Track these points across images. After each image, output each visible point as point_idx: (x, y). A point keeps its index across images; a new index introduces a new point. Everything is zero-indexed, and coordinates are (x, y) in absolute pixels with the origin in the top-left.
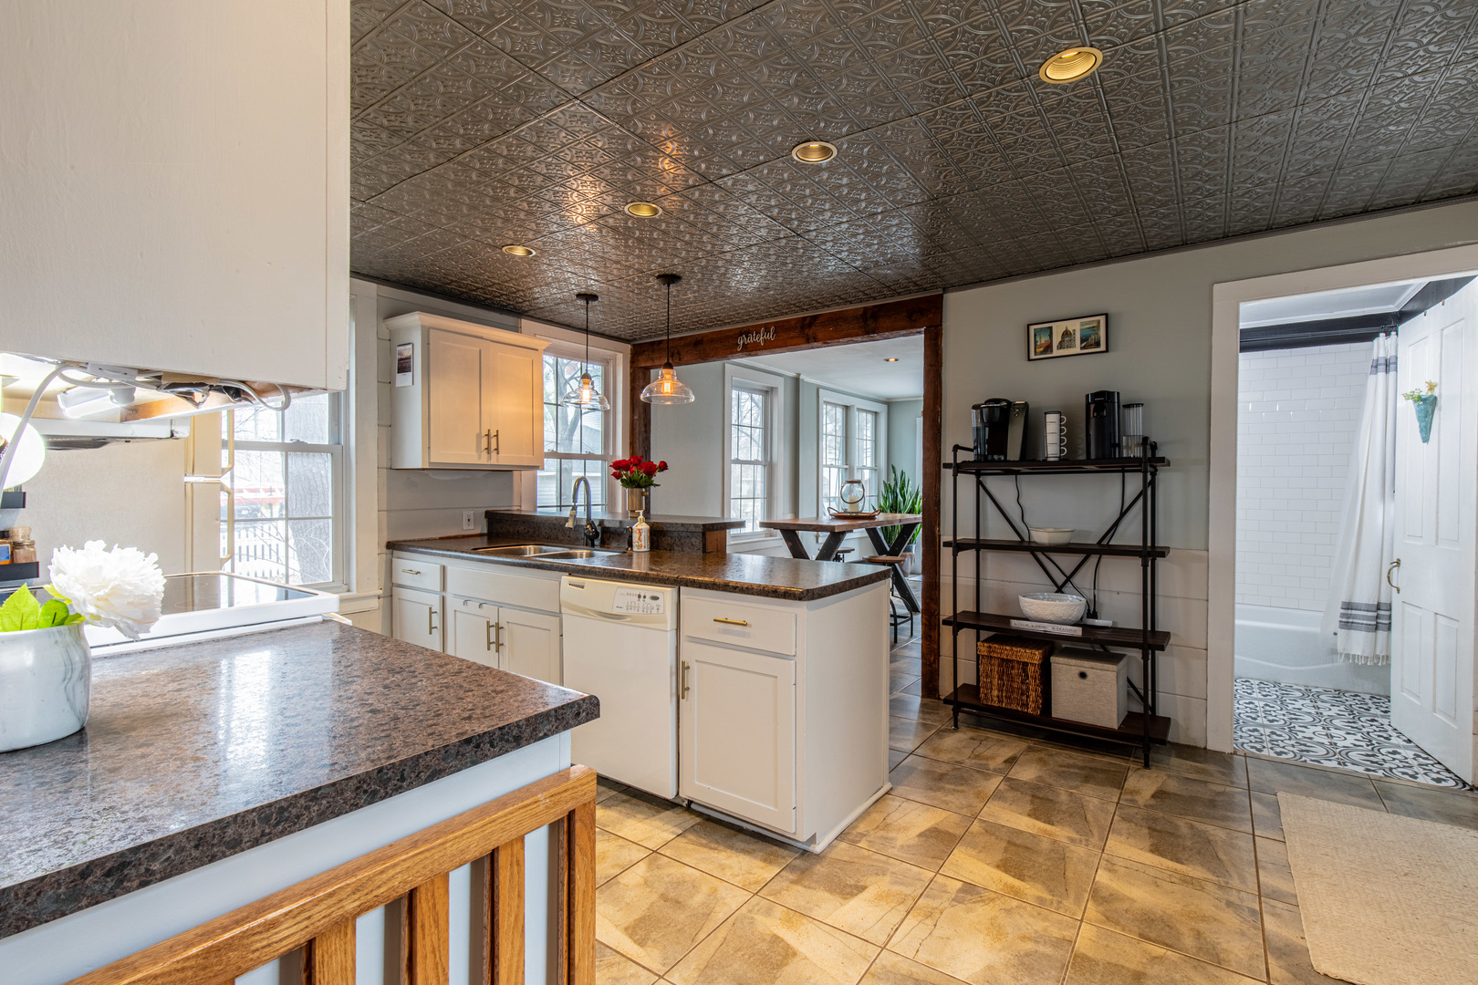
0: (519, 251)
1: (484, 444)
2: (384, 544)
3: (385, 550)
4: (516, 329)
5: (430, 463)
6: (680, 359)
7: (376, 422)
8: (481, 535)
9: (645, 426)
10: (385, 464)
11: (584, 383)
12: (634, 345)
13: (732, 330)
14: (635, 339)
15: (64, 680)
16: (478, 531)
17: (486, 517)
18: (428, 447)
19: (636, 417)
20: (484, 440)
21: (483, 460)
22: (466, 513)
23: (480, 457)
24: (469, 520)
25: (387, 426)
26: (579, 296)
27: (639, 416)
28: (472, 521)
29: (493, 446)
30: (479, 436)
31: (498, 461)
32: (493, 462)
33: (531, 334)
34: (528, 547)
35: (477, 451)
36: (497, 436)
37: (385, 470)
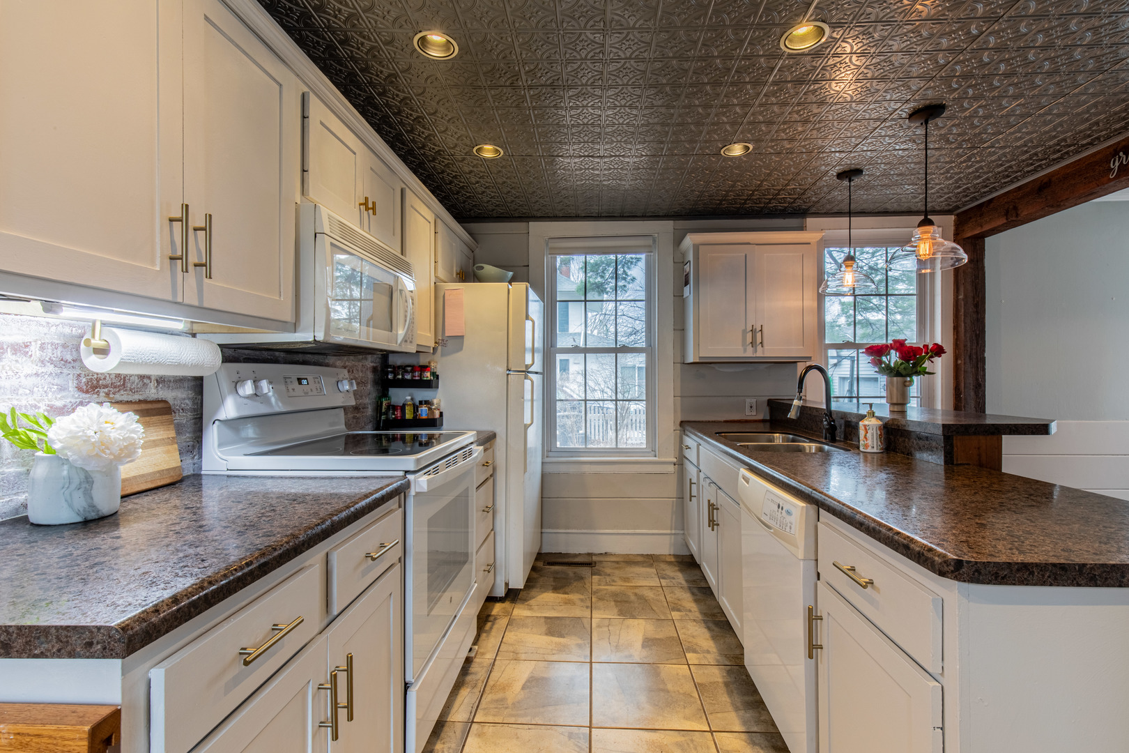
0: (737, 150)
1: (749, 339)
2: (679, 423)
3: (679, 428)
4: (802, 228)
5: (700, 357)
6: (1017, 215)
7: (672, 327)
8: (763, 421)
9: (976, 306)
10: (679, 360)
11: (846, 266)
12: (957, 215)
13: (1098, 152)
14: (957, 207)
15: (63, 488)
16: (760, 417)
17: (768, 405)
18: (697, 345)
19: (961, 297)
20: (749, 335)
21: (749, 353)
22: (748, 401)
23: (745, 350)
24: (751, 407)
25: (681, 330)
26: (841, 176)
27: (966, 296)
28: (754, 407)
29: (759, 340)
30: (744, 332)
31: (763, 353)
32: (759, 354)
33: (816, 229)
34: (775, 435)
35: (743, 345)
36: (761, 330)
37: (679, 365)
